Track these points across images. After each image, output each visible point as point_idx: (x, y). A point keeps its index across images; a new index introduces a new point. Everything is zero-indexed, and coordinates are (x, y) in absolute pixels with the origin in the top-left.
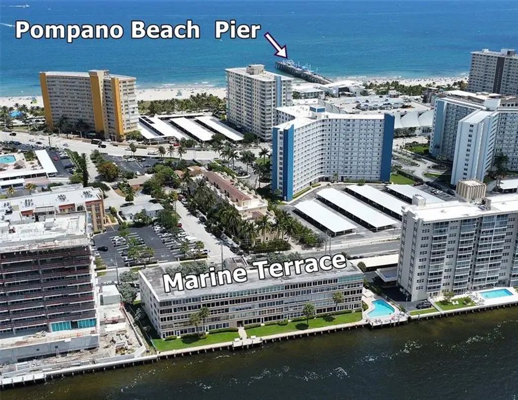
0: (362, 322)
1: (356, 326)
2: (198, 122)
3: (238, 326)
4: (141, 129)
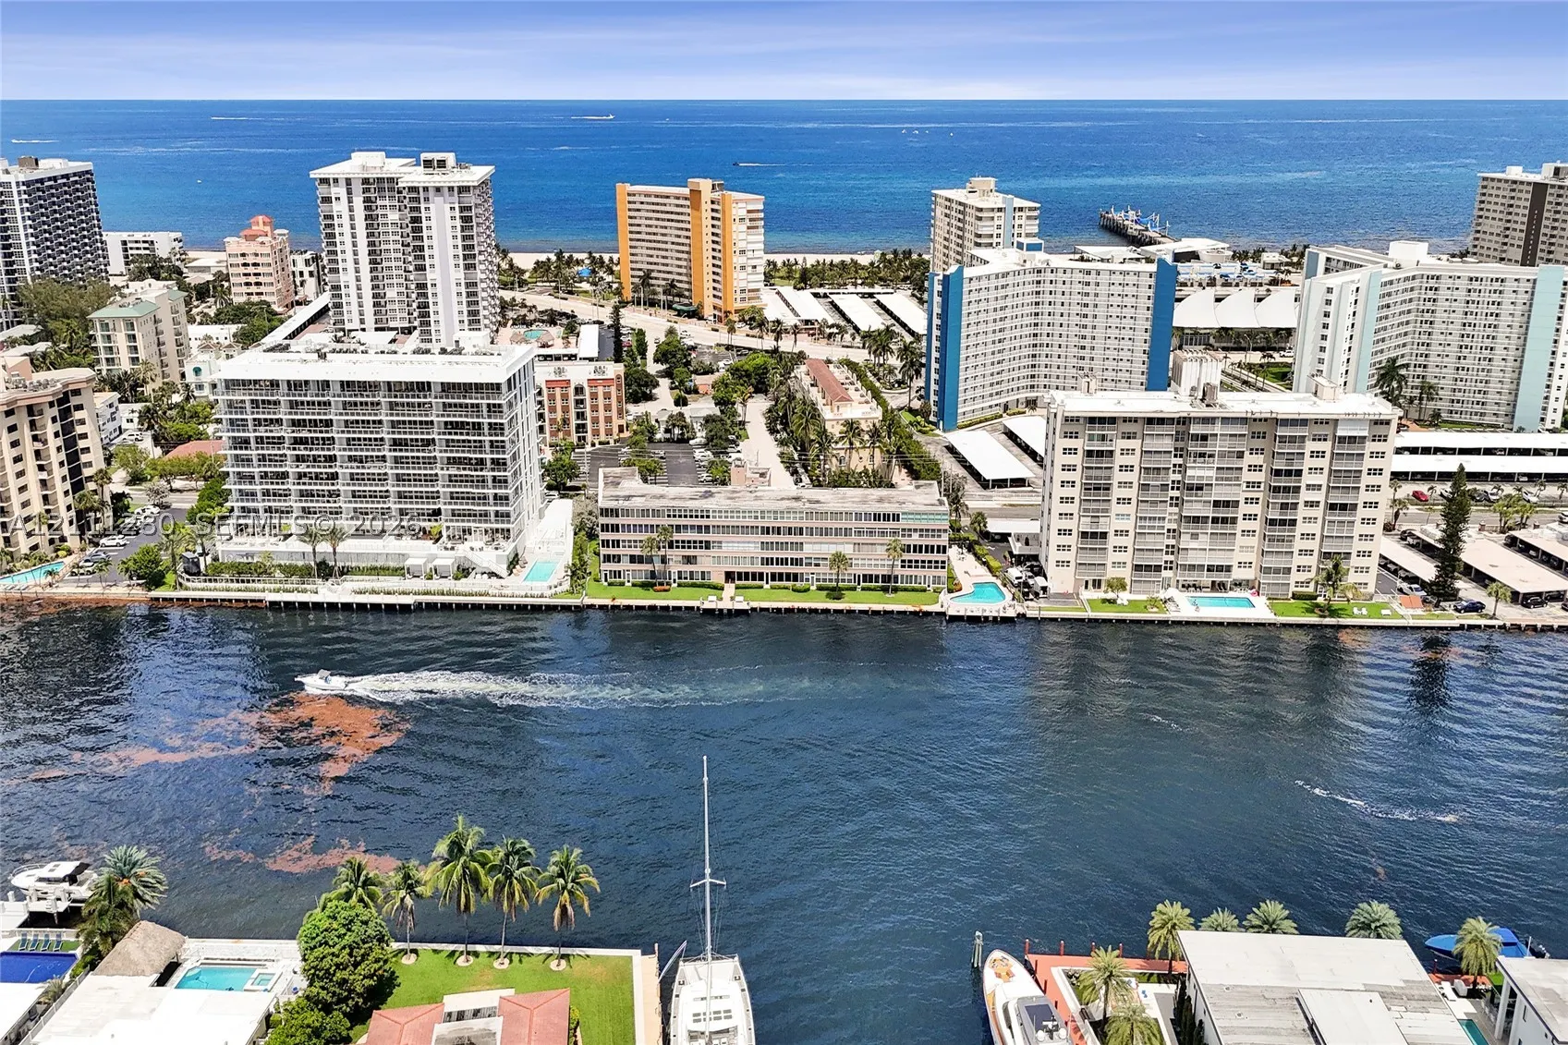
0: (935, 608)
1: (921, 611)
2: (878, 303)
3: (727, 581)
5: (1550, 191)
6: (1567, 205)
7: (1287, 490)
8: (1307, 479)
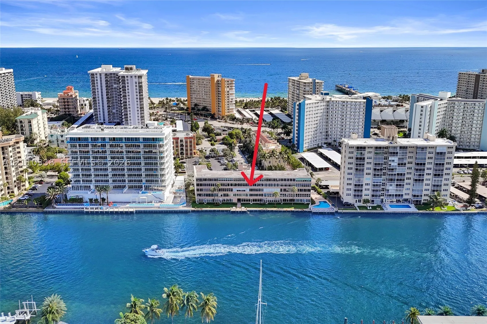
0: (308, 210)
3: (238, 202)
4: (235, 114)
5: (481, 77)
6: (486, 81)
7: (420, 170)
8: (427, 166)
